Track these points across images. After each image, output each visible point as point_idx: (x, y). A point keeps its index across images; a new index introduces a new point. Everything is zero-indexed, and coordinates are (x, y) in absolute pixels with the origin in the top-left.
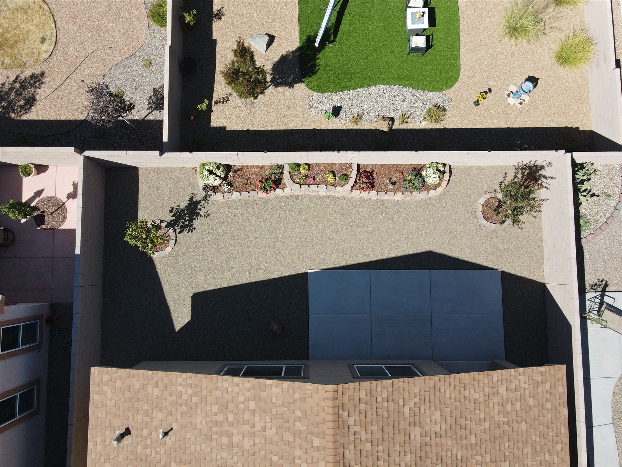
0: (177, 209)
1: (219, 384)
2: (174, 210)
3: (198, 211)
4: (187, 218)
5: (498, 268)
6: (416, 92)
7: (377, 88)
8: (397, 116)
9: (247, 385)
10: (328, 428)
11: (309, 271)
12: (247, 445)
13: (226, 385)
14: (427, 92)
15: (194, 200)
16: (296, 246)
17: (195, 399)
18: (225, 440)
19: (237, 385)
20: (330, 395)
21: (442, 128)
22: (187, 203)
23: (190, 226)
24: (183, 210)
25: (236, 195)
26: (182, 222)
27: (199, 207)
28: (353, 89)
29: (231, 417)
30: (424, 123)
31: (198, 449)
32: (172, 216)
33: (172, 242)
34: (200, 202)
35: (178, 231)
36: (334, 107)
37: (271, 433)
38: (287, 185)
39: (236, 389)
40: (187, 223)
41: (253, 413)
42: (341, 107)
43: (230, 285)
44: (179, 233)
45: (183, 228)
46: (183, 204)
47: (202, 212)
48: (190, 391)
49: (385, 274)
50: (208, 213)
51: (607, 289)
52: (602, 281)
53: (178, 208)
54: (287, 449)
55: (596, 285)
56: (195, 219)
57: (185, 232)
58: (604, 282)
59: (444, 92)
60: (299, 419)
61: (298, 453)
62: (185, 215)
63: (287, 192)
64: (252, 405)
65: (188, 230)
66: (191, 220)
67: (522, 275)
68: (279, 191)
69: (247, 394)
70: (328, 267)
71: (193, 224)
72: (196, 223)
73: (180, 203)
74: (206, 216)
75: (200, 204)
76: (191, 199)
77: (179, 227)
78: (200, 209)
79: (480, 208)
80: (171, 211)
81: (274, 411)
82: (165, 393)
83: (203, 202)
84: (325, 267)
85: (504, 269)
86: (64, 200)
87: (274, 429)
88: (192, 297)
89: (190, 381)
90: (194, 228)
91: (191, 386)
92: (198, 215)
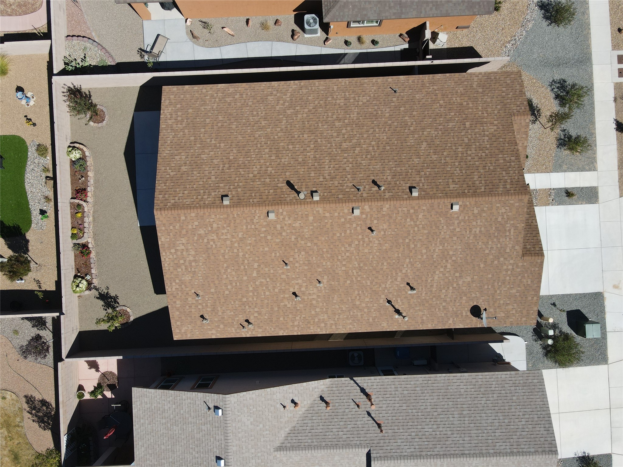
1: (167, 268)
2: (105, 308)
3: (105, 294)
4: (110, 300)
5: (133, 113)
6: (29, 163)
7: (27, 187)
8: (44, 175)
9: (164, 254)
10: (175, 212)
11: (139, 226)
12: (193, 253)
13: (166, 265)
14: (28, 156)
15: (99, 296)
16: (124, 234)
17: (177, 281)
18: (193, 264)
19: (165, 259)
20: (159, 212)
21: (51, 146)
22: (101, 300)
23: (115, 298)
24: (105, 303)
25: (93, 271)
26: (112, 303)
27: (103, 293)
28: (29, 202)
29: (182, 262)
30: (48, 158)
31: (201, 278)
32: (109, 309)
33: (124, 308)
34: (99, 293)
35: (118, 305)
36: (40, 214)
37: (184, 241)
38: (86, 241)
39: (167, 259)
40: (113, 300)
41: (177, 250)
42: (40, 210)
43: (149, 272)
44: (119, 304)
45: (116, 302)
46: (101, 303)
47: (106, 291)
48: (174, 284)
49: (138, 181)
50: (106, 288)
51: (143, 49)
52: (138, 51)
53: (104, 306)
54: (190, 232)
55: (141, 55)
56: (110, 295)
57: (118, 301)
58: (139, 50)
59: (28, 145)
60: (174, 227)
61: (190, 227)
62: (108, 301)
63: (90, 240)
64: (173, 251)
65: (117, 299)
66: (111, 297)
67: (136, 99)
68: (90, 246)
69: (168, 254)
70: (136, 214)
71: (113, 296)
72: (113, 294)
73: (101, 305)
74: (108, 289)
75: (101, 293)
76: (98, 298)
77: (115, 305)
78: (104, 292)
79: (96, 124)
80: (106, 310)
81: (173, 239)
82: (178, 297)
83: (100, 291)
84: (136, 216)
85: (133, 110)
86: (99, 374)
87: (182, 239)
88: (157, 294)
89: (169, 284)
90: (116, 295)
91: (171, 283)
92: (107, 293)
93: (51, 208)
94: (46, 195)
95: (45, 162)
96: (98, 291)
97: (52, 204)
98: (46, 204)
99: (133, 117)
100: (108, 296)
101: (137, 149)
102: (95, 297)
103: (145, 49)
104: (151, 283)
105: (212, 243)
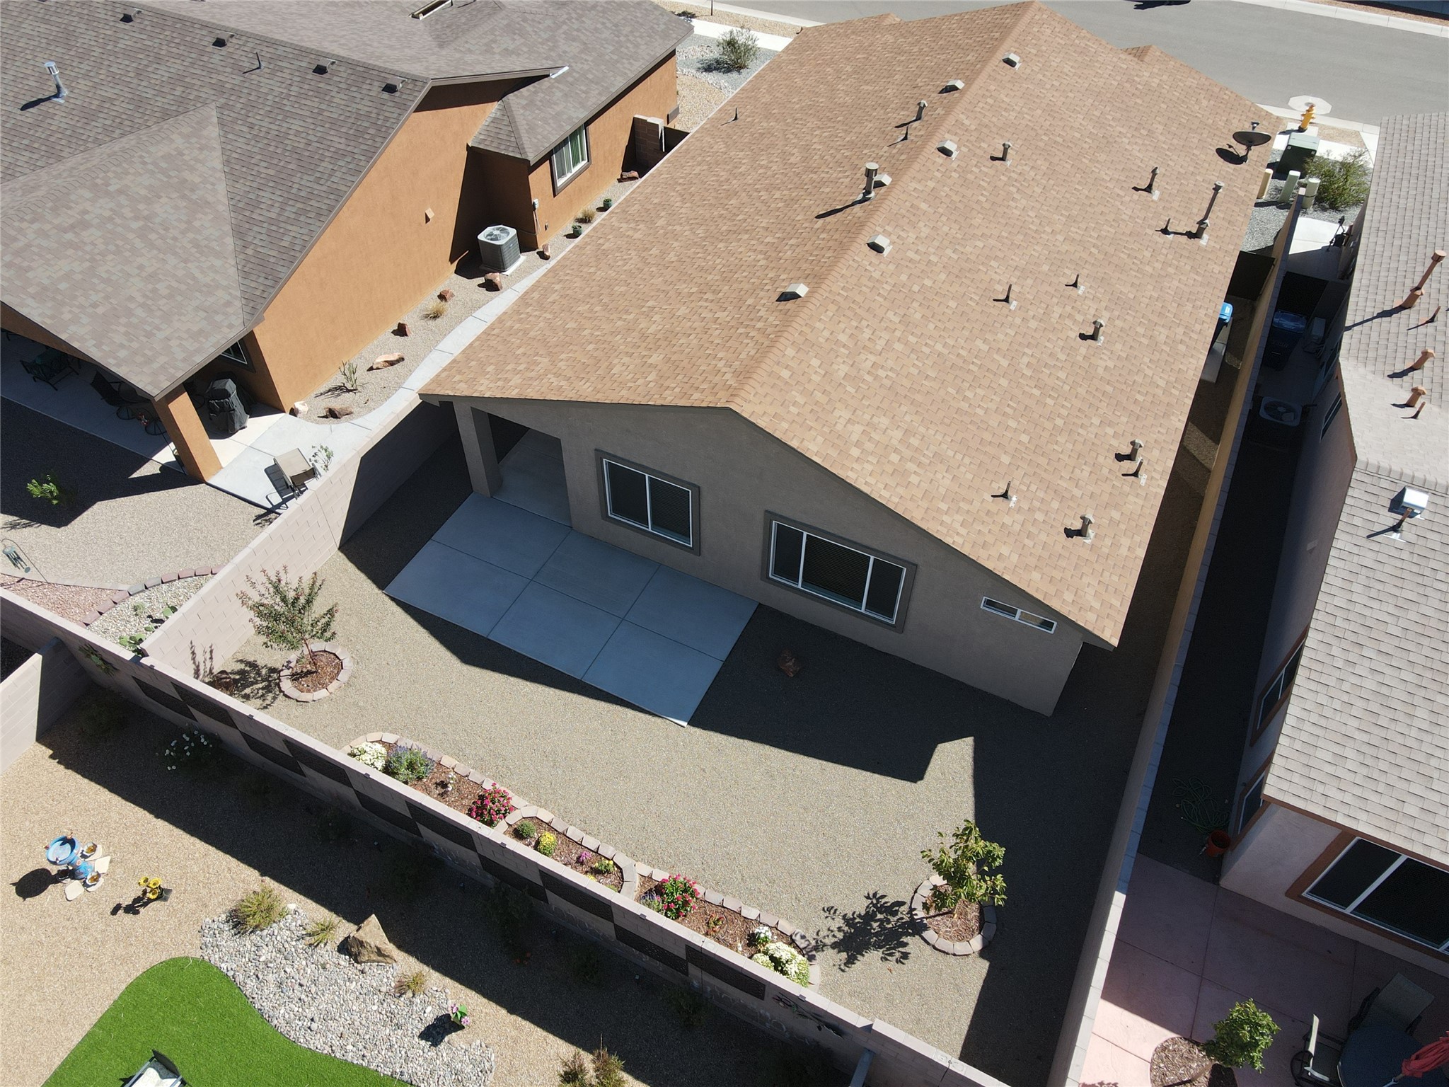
0: (891, 955)
1: (896, 500)
2: (898, 955)
3: (846, 929)
4: (875, 925)
5: (384, 595)
6: (251, 986)
7: (317, 1043)
8: (328, 953)
9: (850, 474)
10: (761, 376)
11: (685, 724)
12: (884, 421)
13: (884, 493)
14: (231, 974)
15: (844, 955)
17: (944, 507)
18: (915, 442)
19: (866, 483)
20: (738, 400)
21: (267, 879)
22: (863, 955)
23: (875, 905)
24: (878, 946)
25: (750, 913)
26: (889, 922)
27: (840, 935)
28: (366, 1069)
29: (894, 458)
30: (292, 906)
31: (959, 456)
32: (905, 945)
33: (925, 892)
34: (834, 946)
35: (904, 909)
36: (435, 1044)
37: (843, 414)
39: (869, 479)
40: (879, 916)
41: (858, 444)
42: (423, 1036)
43: (840, 767)
44: (903, 903)
45: (892, 909)
46: (872, 957)
47: (839, 922)
48: (946, 518)
50: (827, 914)
51: (263, 511)
53: (889, 955)
54: (828, 388)
56: (859, 916)
57: (890, 900)
59: (198, 954)
60: (795, 404)
61: (816, 378)
62: (876, 934)
64: (855, 452)
65: (883, 901)
66: (868, 917)
67: (358, 572)
68: (660, 875)
69: (856, 466)
71: (867, 907)
72: (861, 906)
73: (880, 963)
74: (832, 911)
75: (836, 940)
76: (850, 961)
77: (900, 915)
78: (839, 929)
80: (905, 956)
81: (826, 429)
83: (827, 941)
84: (653, 719)
85: (377, 590)
87: (837, 413)
88: (922, 778)
90: (868, 897)
91: (942, 523)
92: (849, 921)
93: (447, 991)
94: (393, 985)
95: (294, 924)
96: (825, 945)
97: (435, 979)
98: (419, 1002)
99: (393, 599)
100: (859, 922)
101: (478, 625)
102: (843, 971)
103: (269, 506)
104: (877, 776)
105: (882, 373)
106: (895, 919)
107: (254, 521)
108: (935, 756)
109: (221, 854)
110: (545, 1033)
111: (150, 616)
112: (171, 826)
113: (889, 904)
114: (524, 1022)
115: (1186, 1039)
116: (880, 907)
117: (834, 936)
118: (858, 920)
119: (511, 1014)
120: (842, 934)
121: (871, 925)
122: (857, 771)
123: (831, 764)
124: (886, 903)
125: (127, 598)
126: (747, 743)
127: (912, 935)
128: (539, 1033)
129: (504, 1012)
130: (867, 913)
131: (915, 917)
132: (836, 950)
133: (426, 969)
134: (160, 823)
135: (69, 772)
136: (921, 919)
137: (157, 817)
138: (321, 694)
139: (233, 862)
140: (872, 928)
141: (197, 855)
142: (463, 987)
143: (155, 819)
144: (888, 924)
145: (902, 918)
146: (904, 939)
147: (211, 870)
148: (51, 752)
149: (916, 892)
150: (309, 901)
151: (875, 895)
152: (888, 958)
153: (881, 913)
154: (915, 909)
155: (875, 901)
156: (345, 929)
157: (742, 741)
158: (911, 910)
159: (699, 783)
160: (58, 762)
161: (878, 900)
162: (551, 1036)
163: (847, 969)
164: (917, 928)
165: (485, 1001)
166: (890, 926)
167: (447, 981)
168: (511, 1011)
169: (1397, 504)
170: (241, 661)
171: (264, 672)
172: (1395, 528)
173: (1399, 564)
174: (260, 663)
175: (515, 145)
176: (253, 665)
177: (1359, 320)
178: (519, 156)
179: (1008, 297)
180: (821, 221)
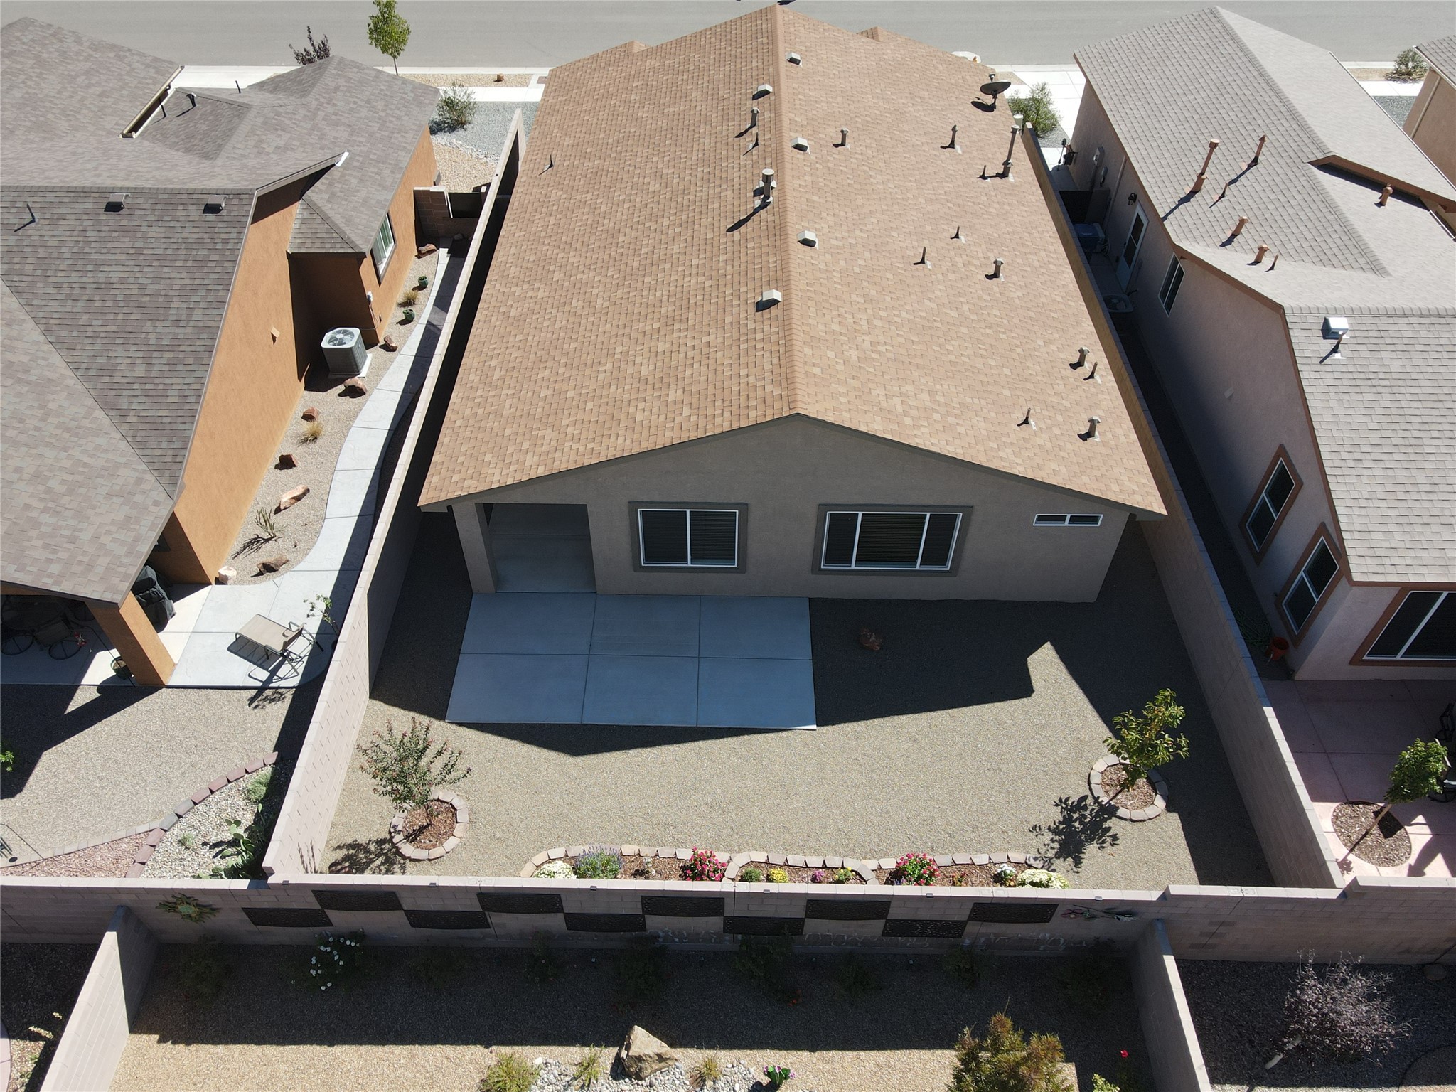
0: (1104, 842)
1: (960, 451)
2: (1109, 840)
3: (1057, 838)
4: (1077, 824)
5: (449, 725)
8: (604, 1085)
11: (814, 727)
12: (910, 388)
15: (1070, 860)
17: (994, 445)
18: (940, 399)
21: (495, 1048)
22: (1084, 853)
23: (1066, 809)
24: (1090, 840)
25: (981, 860)
26: (1085, 817)
27: (1056, 845)
30: (539, 1061)
31: (976, 401)
32: (1109, 829)
33: (1096, 779)
34: (1057, 856)
35: (1089, 801)
40: (1075, 816)
43: (964, 709)
44: (1085, 798)
45: (1080, 805)
46: (1092, 851)
47: (1048, 836)
48: (1002, 455)
50: (1035, 833)
51: (254, 692)
52: (256, 707)
53: (1101, 843)
54: (855, 374)
55: (272, 700)
56: (1060, 823)
57: (1074, 799)
58: (255, 703)
60: (841, 394)
61: (840, 368)
62: (1083, 831)
65: (1070, 802)
66: (1068, 821)
68: (889, 863)
70: (779, 734)
71: (1061, 813)
72: (1056, 815)
73: (1100, 853)
74: (1037, 829)
75: (1056, 850)
76: (1078, 862)
77: (1090, 808)
78: (1052, 840)
79: (458, 830)
80: (1115, 837)
81: (876, 409)
82: (1039, 461)
83: (1050, 855)
84: (784, 734)
85: (438, 722)
86: (1351, 857)
87: (874, 393)
88: (1033, 691)
90: (1057, 805)
91: (1002, 460)
92: (1055, 831)
93: (742, 1062)
94: (688, 1083)
95: (552, 1076)
96: (1050, 859)
97: (724, 1058)
98: (723, 1085)
99: (460, 724)
100: (1063, 828)
101: (566, 715)
102: (1078, 872)
103: (260, 684)
104: (997, 704)
105: (881, 348)
106: (1088, 812)
107: (249, 705)
108: (1031, 669)
109: (428, 1048)
110: (855, 1053)
111: (205, 844)
112: (353, 1047)
113: (1076, 803)
114: (831, 1053)
115: (1345, 804)
116: (1071, 809)
117: (1052, 848)
118: (1061, 827)
119: (814, 1051)
120: (1056, 843)
121: (1074, 826)
122: (980, 706)
123: (956, 710)
124: (1073, 803)
125: (164, 836)
126: (877, 721)
127: (1109, 818)
128: (850, 1055)
129: (806, 1053)
130: (1064, 817)
131: (1103, 803)
132: (1062, 859)
133: (711, 1053)
134: (339, 1050)
135: (194, 1047)
136: (1108, 802)
137: (331, 1044)
138: (451, 843)
139: (449, 1050)
140: (1076, 828)
141: (402, 1061)
142: (755, 1051)
143: (331, 1048)
144: (1085, 819)
145: (1093, 809)
146: (1106, 825)
147: (429, 1068)
148: (157, 1037)
149: (1089, 783)
150: (554, 1048)
151: (1060, 800)
152: (1104, 845)
153: (1075, 813)
154: (1098, 797)
155: (1064, 806)
156: (606, 1056)
157: (871, 721)
158: (1096, 799)
159: (860, 772)
160: (174, 1043)
161: (1065, 803)
162: (862, 1053)
163: (1079, 870)
164: (1110, 811)
165: (783, 1053)
166: (1088, 820)
167: (737, 1053)
168: (813, 1049)
169: (1327, 332)
170: (339, 847)
171: (372, 847)
172: (1335, 350)
173: (1350, 376)
174: (362, 840)
175: (340, 240)
176: (355, 846)
177: (1168, 210)
178: (350, 251)
179: (923, 258)
180: (736, 233)
